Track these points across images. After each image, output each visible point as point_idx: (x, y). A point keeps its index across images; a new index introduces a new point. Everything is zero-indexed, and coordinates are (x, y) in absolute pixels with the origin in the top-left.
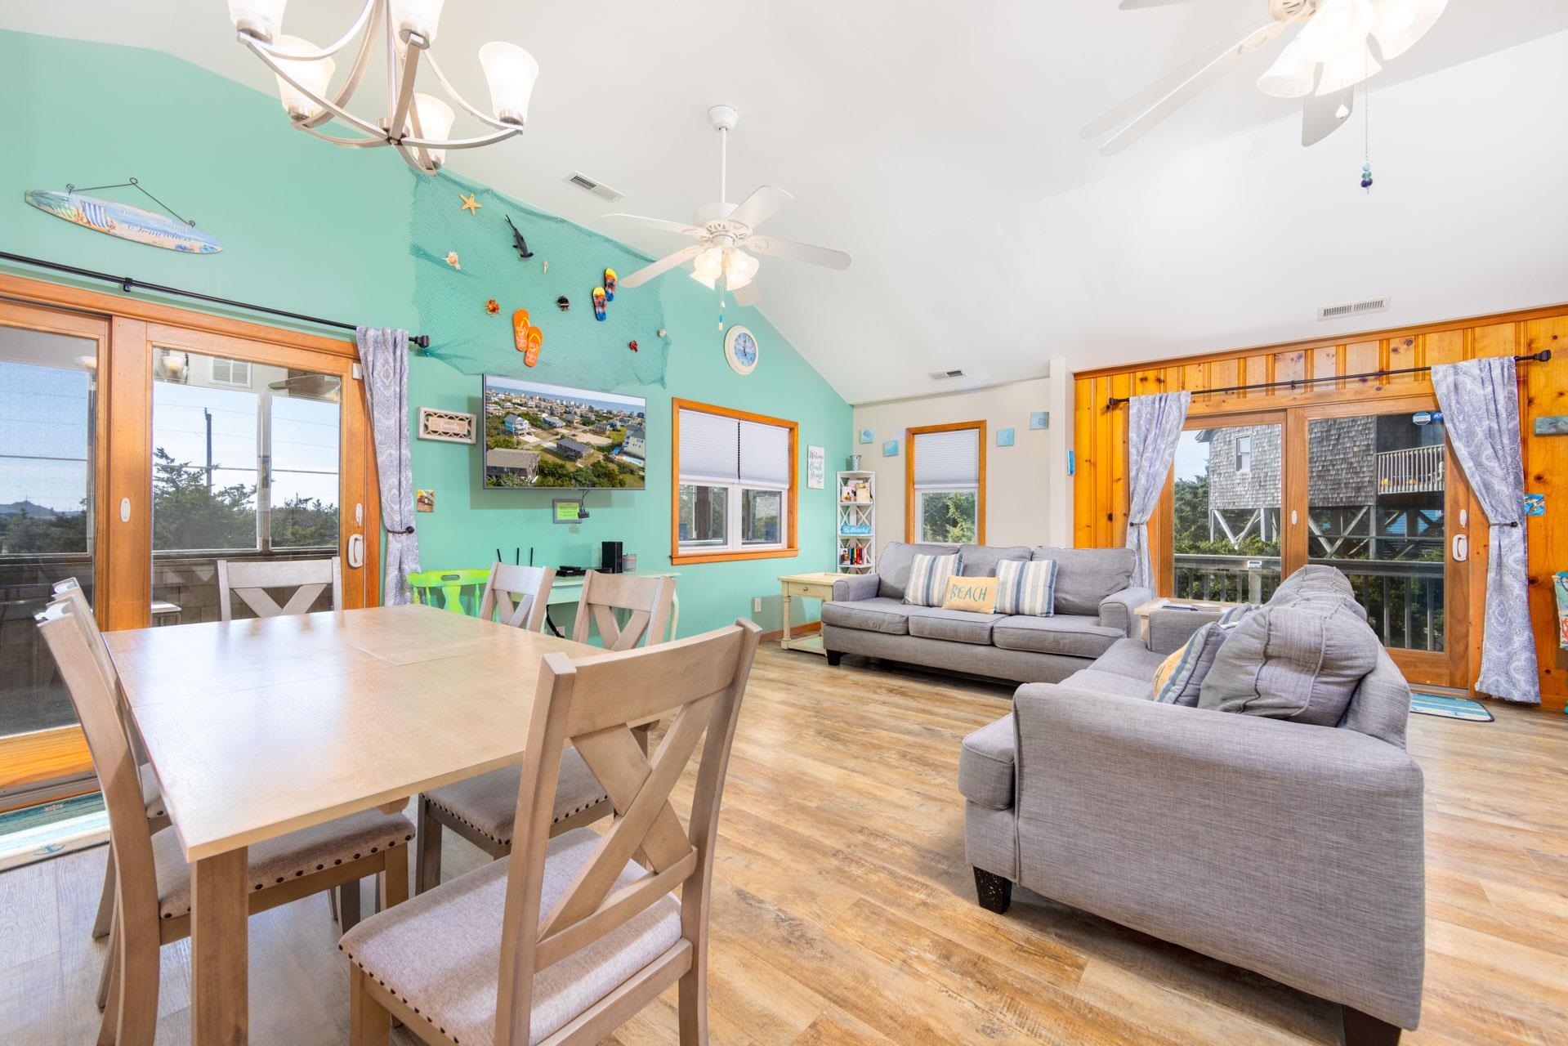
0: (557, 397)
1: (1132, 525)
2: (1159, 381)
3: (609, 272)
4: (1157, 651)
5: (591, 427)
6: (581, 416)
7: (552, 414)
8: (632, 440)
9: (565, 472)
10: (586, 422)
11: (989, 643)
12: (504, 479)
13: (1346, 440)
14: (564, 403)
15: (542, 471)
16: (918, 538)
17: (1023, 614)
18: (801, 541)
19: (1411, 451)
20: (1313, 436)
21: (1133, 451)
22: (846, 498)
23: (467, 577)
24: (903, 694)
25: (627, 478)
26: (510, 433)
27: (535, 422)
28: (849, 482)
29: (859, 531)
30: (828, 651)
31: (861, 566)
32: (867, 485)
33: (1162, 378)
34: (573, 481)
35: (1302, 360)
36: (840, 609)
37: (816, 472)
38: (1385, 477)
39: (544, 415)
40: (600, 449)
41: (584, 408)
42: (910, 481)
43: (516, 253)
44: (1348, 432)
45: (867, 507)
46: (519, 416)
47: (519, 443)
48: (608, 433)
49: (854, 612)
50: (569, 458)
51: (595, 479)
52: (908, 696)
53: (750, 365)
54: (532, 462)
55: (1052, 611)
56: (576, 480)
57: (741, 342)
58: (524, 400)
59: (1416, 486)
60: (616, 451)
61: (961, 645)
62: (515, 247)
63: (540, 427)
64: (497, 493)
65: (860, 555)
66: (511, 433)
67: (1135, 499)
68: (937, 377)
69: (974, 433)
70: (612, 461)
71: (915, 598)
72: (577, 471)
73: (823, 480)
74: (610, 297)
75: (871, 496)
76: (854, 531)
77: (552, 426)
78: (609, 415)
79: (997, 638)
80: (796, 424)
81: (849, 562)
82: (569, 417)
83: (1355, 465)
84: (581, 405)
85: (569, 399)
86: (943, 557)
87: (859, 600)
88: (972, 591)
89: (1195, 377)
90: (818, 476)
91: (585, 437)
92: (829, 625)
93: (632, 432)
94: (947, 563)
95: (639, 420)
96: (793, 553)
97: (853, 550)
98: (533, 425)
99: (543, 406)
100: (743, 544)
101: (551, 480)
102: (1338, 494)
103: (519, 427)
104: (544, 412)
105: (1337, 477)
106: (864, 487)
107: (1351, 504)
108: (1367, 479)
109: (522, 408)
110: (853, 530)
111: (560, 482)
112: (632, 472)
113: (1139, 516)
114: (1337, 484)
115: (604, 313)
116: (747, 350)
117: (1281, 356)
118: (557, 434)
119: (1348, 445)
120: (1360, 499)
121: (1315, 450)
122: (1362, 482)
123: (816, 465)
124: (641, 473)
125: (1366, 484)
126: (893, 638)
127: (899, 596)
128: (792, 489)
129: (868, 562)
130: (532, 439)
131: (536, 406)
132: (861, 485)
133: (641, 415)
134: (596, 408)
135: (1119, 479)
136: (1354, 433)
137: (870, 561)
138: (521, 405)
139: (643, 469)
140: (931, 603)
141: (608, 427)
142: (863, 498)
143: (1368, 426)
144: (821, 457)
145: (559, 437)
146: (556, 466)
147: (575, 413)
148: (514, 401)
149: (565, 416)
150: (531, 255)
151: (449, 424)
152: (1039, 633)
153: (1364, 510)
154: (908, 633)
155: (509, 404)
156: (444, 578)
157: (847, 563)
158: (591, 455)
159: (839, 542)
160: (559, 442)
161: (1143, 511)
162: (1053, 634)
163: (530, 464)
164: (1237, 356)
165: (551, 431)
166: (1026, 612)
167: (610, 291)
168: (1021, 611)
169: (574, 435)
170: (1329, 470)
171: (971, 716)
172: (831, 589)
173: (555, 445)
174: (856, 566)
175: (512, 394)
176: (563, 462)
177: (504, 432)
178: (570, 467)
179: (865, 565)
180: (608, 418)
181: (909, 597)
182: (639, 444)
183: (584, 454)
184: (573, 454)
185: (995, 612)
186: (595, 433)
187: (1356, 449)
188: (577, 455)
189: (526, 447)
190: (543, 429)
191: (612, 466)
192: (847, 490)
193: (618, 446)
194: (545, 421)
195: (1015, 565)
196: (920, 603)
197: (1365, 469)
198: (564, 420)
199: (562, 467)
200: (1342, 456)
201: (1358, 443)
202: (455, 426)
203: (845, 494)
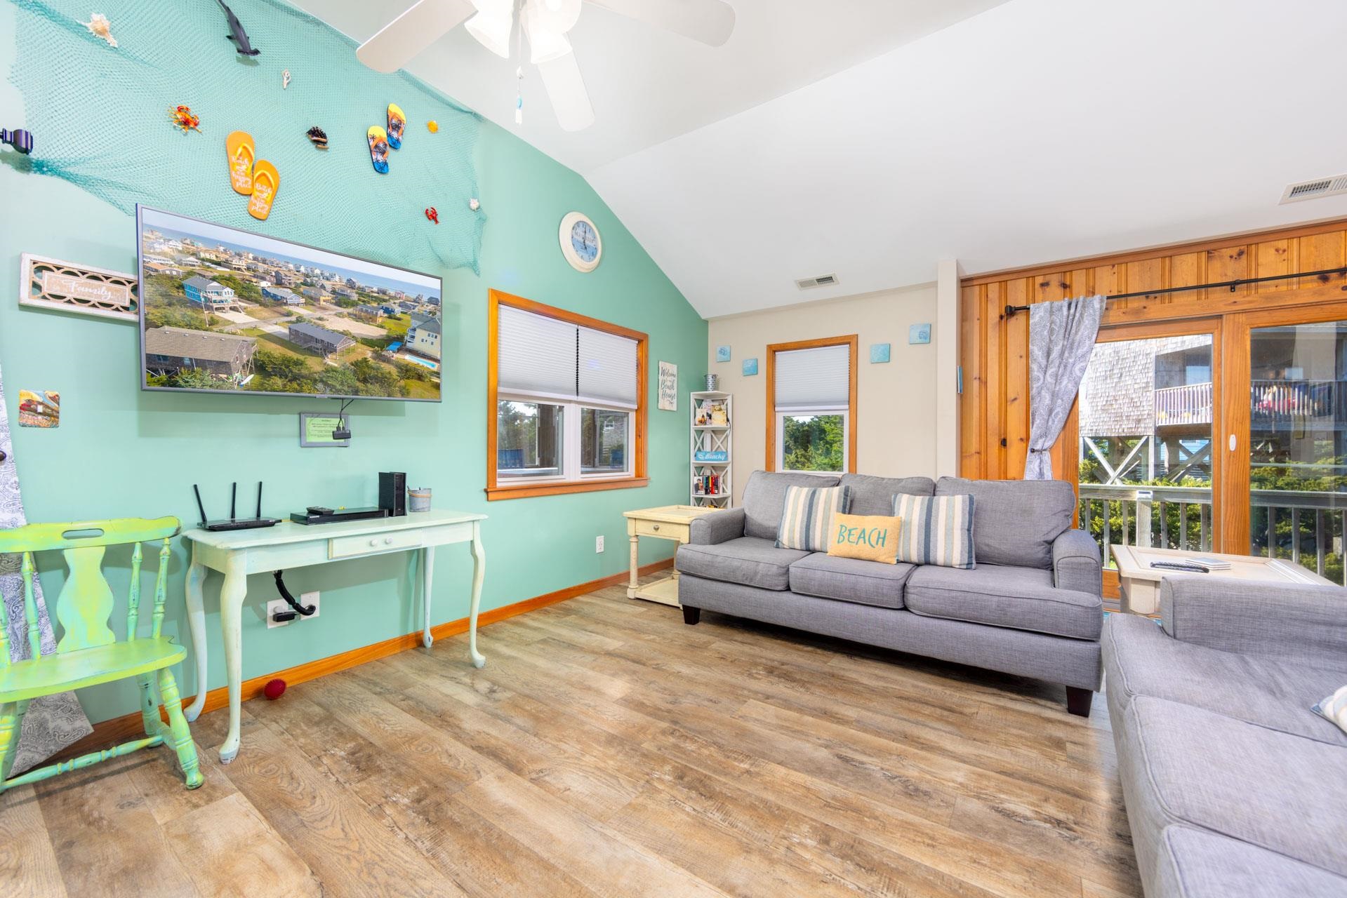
0: (288, 260)
1: (1033, 451)
2: (1065, 286)
3: (394, 108)
4: (1185, 640)
5: (351, 310)
6: (334, 292)
7: (279, 283)
8: (420, 334)
9: (304, 372)
10: (341, 300)
11: (900, 606)
12: (184, 374)
13: (1127, 378)
14: (302, 269)
15: (260, 367)
16: (780, 467)
17: (935, 565)
18: (652, 471)
19: (1182, 388)
20: (1098, 374)
21: (1034, 367)
22: (701, 422)
23: (116, 534)
24: (787, 677)
25: (413, 385)
26: (195, 305)
27: (245, 292)
28: (704, 403)
29: (715, 457)
30: (683, 606)
31: (715, 497)
32: (723, 407)
33: (1068, 283)
34: (320, 386)
35: (1244, 257)
36: (700, 555)
37: (668, 391)
38: (1163, 410)
39: (264, 284)
40: (368, 342)
41: (338, 282)
42: (772, 404)
43: (232, 47)
44: (1129, 371)
45: (722, 431)
46: (214, 279)
47: (213, 322)
48: (380, 320)
49: (719, 559)
50: (312, 352)
51: (358, 384)
52: (794, 680)
53: (590, 260)
54: (240, 352)
55: (974, 562)
56: (325, 384)
57: (580, 230)
58: (223, 257)
59: (1191, 418)
60: (395, 346)
61: (863, 608)
62: (229, 37)
63: (256, 301)
64: (169, 395)
65: (715, 484)
66: (199, 305)
67: (1037, 422)
68: (804, 284)
69: (844, 350)
70: (387, 360)
71: (791, 539)
72: (327, 371)
73: (675, 401)
74: (395, 144)
75: (728, 420)
76: (708, 458)
77: (279, 301)
78: (381, 296)
79: (912, 599)
80: (646, 336)
81: (703, 492)
82: (312, 291)
83: (1136, 400)
84: (332, 276)
85: (311, 265)
86: (824, 490)
87: (721, 542)
88: (867, 533)
89: (1108, 281)
90: (670, 396)
91: (338, 322)
92: (684, 573)
93: (419, 323)
94: (830, 497)
95: (431, 307)
96: (643, 483)
97: (707, 478)
98: (241, 296)
99: (261, 270)
100: (582, 473)
101: (278, 382)
102: (1121, 425)
103: (214, 297)
104: (263, 279)
105: (1119, 411)
106: (720, 410)
107: (1132, 434)
108: (1146, 412)
109: (220, 269)
110: (708, 456)
111: (295, 385)
112: (420, 377)
113: (1040, 442)
114: (1119, 417)
115: (386, 164)
116: (587, 242)
117: (1216, 253)
118: (289, 314)
119: (1130, 382)
120: (1139, 430)
121: (1099, 387)
122: (1142, 415)
123: (669, 384)
124: (435, 380)
125: (1145, 417)
126: (768, 593)
127: (771, 537)
128: (641, 410)
129: (724, 491)
130: (241, 320)
131: (248, 269)
132: (717, 408)
133: (432, 301)
134: (360, 283)
135: (1015, 399)
136: (1134, 372)
137: (726, 490)
138: (219, 264)
139: (437, 374)
140: (811, 546)
141: (381, 312)
142: (718, 421)
143: (1147, 366)
144: (674, 375)
145: (293, 318)
146: (287, 362)
147: (323, 287)
148: (202, 255)
149: (302, 289)
150: (256, 52)
151: (90, 286)
152: (974, 596)
153: (1144, 439)
154: (788, 589)
155: (192, 259)
156: (68, 535)
157: (702, 493)
158: (349, 351)
159: (693, 470)
160: (295, 327)
161: (1044, 435)
162: (996, 599)
163: (237, 356)
164: (1161, 254)
165: (279, 309)
166: (939, 563)
167: (395, 134)
168: (932, 559)
169: (320, 319)
170: (1112, 405)
171: (894, 724)
172: (687, 528)
173: (287, 331)
174: (711, 496)
175: (200, 245)
176: (301, 357)
177: (183, 303)
178: (314, 364)
179: (721, 495)
180: (377, 299)
181: (785, 538)
182: (431, 339)
183: (339, 347)
184: (319, 346)
185: (899, 562)
186: (358, 318)
187: (1136, 386)
188: (329, 349)
189: (227, 329)
190: (261, 304)
191: (386, 367)
192: (701, 413)
193: (398, 341)
194: (266, 293)
195: (919, 501)
196: (798, 546)
197: (1144, 404)
198: (303, 295)
199: (298, 363)
200: (1124, 392)
201: (1138, 381)
202: (103, 292)
203: (699, 417)
